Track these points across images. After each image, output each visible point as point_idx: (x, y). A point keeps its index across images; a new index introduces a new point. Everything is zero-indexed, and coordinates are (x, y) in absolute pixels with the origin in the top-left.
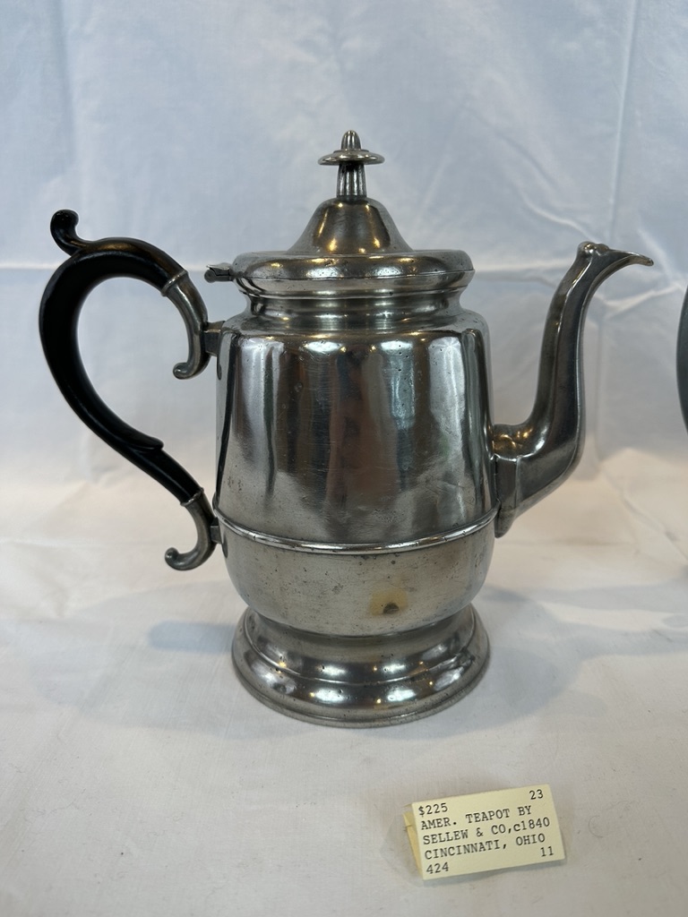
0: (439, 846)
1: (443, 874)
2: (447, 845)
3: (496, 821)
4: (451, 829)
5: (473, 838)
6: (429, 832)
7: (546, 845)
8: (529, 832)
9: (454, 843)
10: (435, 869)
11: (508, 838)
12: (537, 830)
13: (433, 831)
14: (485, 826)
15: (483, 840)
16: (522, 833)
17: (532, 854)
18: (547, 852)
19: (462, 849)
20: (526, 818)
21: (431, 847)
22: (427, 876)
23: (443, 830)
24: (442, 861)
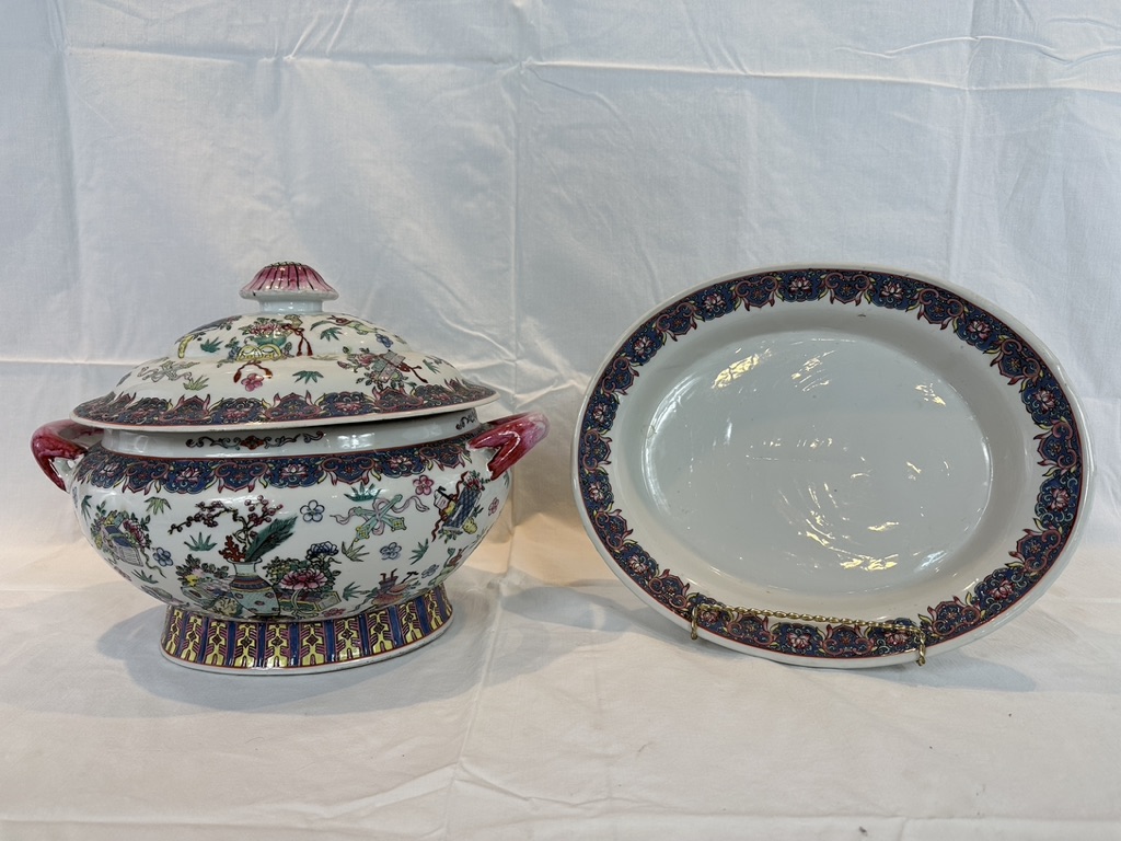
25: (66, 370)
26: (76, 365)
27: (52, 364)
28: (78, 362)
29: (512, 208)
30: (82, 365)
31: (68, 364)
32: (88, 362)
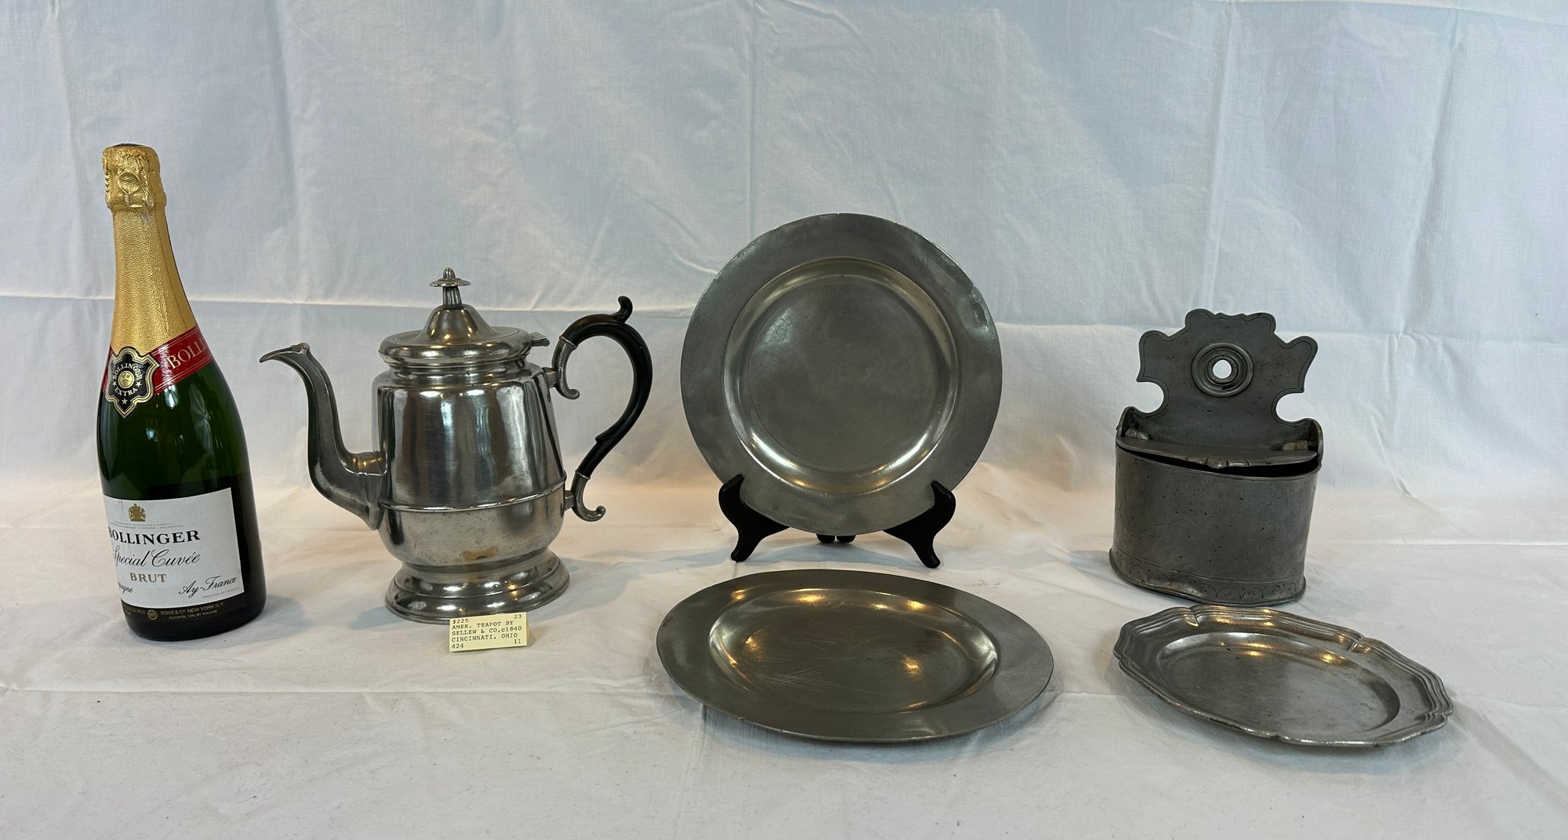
0: (460, 636)
1: (460, 649)
2: (464, 636)
3: (493, 627)
4: (468, 630)
5: (479, 634)
6: (456, 630)
7: (517, 639)
8: (510, 632)
9: (468, 635)
10: (456, 646)
11: (498, 635)
12: (514, 631)
13: (458, 629)
14: (486, 629)
15: (484, 635)
16: (505, 633)
17: (510, 642)
18: (518, 641)
19: (472, 638)
20: (509, 626)
21: (456, 636)
22: (452, 649)
23: (463, 630)
24: (460, 643)
25: (286, 310)
26: (296, 305)
27: (272, 305)
28: (297, 302)
29: (747, 137)
30: (301, 305)
31: (288, 305)
32: (308, 303)
